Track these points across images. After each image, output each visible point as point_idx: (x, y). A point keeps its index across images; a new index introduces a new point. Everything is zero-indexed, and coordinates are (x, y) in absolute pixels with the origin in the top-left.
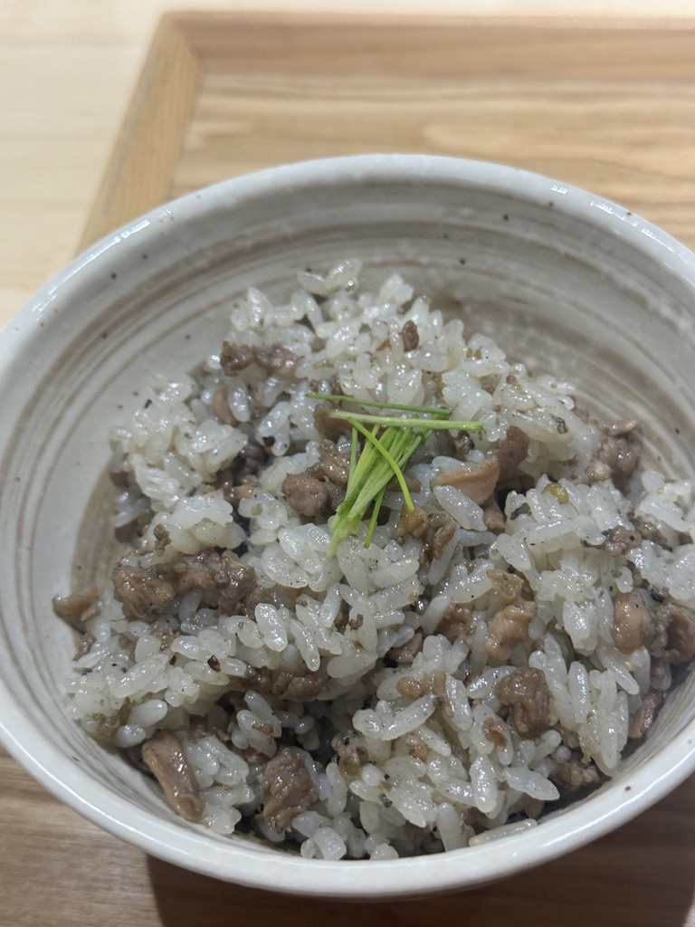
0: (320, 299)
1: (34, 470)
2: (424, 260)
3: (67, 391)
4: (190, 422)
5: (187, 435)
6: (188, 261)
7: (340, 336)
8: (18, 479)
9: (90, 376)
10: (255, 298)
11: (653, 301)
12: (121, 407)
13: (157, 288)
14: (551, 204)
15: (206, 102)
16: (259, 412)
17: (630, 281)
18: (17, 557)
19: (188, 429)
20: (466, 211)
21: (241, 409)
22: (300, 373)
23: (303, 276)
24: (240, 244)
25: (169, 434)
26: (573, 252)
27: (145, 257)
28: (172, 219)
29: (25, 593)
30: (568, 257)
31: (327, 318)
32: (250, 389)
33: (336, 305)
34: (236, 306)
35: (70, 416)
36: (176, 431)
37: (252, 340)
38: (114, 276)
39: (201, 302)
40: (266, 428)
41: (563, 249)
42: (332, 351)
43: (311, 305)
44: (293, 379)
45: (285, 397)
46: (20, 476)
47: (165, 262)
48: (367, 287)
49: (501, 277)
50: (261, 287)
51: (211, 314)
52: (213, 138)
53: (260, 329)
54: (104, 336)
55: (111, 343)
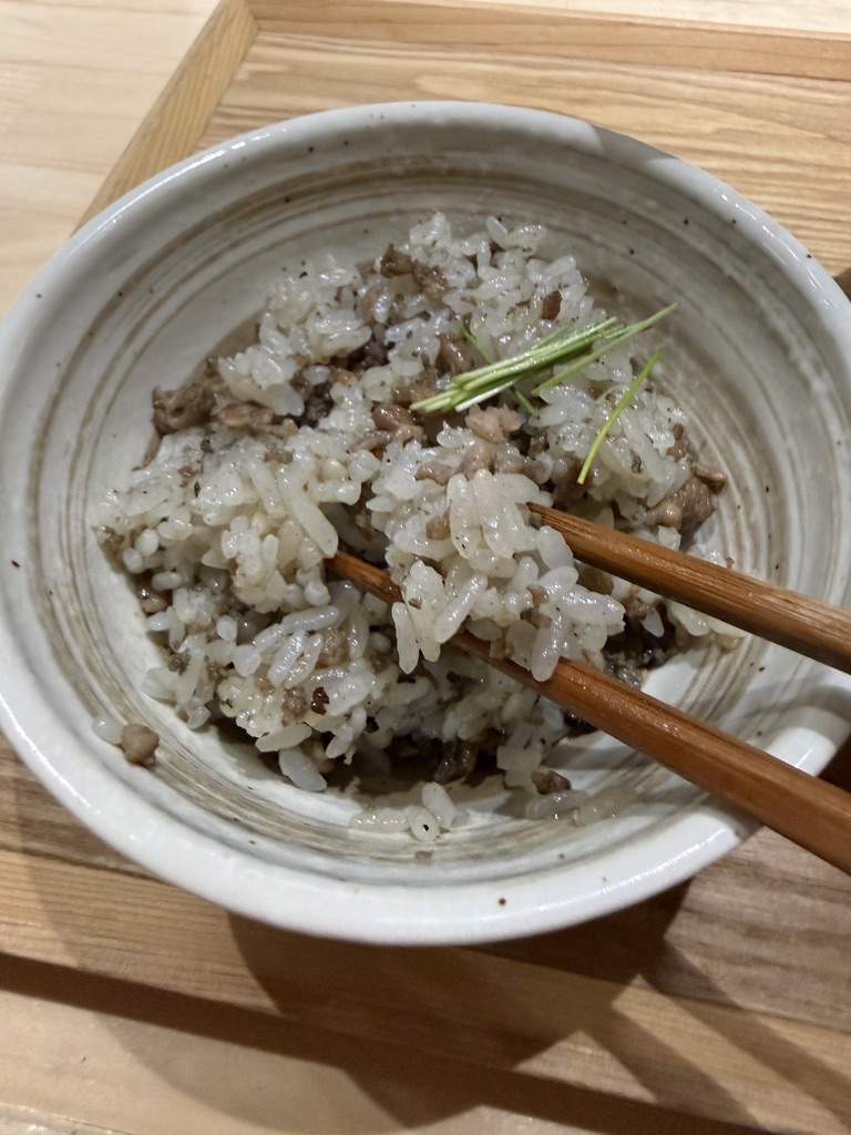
0: (495, 249)
1: (173, 290)
3: (234, 235)
4: (328, 304)
5: (318, 314)
6: (385, 162)
7: (498, 283)
8: (152, 291)
9: (263, 231)
10: (439, 220)
11: (796, 352)
13: (349, 176)
16: (394, 320)
17: (782, 323)
18: (117, 357)
19: (322, 309)
21: (380, 311)
22: (447, 299)
23: (492, 221)
24: (437, 163)
25: (306, 308)
26: (737, 276)
27: (346, 143)
28: (382, 117)
29: (110, 390)
31: (495, 265)
32: (399, 297)
33: (507, 257)
34: (420, 222)
35: (231, 258)
36: (313, 308)
37: (418, 255)
38: (311, 149)
39: (387, 205)
40: (391, 335)
41: (729, 271)
42: (482, 294)
43: (483, 249)
44: (439, 305)
45: (425, 316)
46: (155, 289)
47: (365, 156)
50: (445, 211)
51: (394, 219)
53: (429, 250)
54: (287, 200)
55: (292, 209)
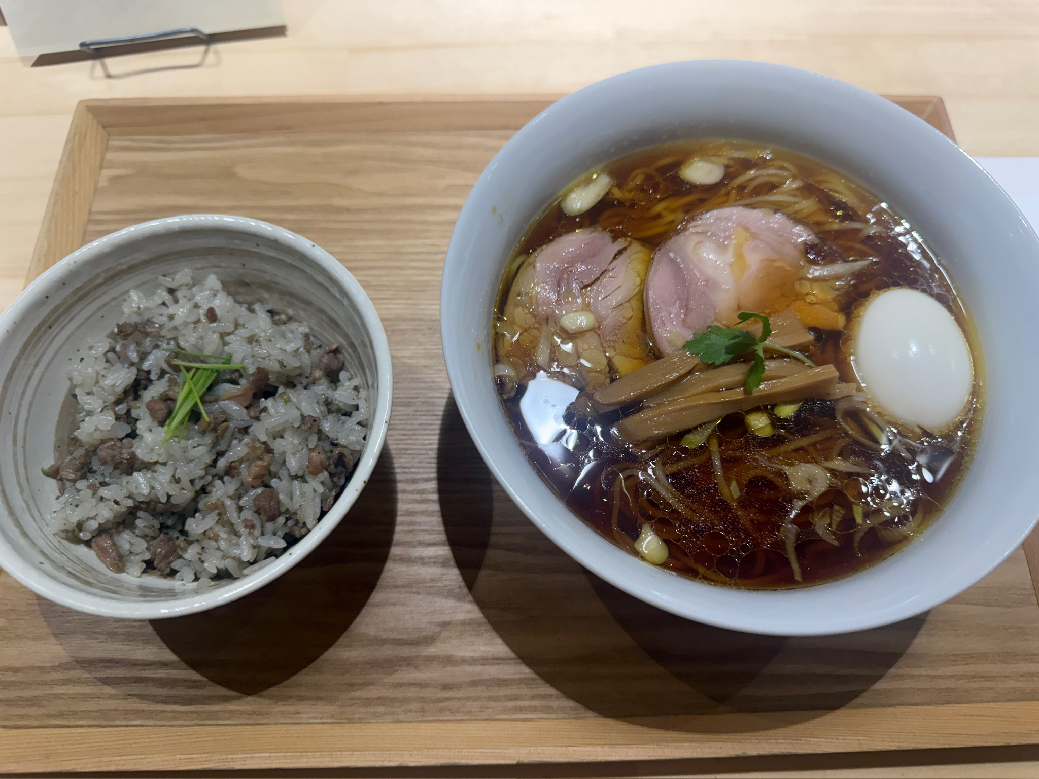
0: (171, 291)
1: (20, 405)
2: (223, 264)
3: (33, 360)
4: (105, 368)
5: (103, 376)
6: (90, 281)
7: (181, 311)
8: (10, 413)
9: (46, 349)
10: (134, 295)
12: (70, 359)
13: (76, 298)
14: (276, 240)
15: (110, 156)
16: (143, 357)
18: (15, 454)
19: (102, 373)
20: (237, 242)
21: (134, 356)
22: (163, 333)
23: (161, 278)
24: (120, 268)
25: (94, 376)
27: (64, 284)
28: (75, 262)
29: (22, 471)
30: (291, 265)
31: (176, 301)
32: (138, 344)
33: (179, 294)
34: (125, 300)
35: (38, 372)
36: (98, 373)
37: (135, 319)
38: (47, 297)
39: (105, 299)
40: (146, 366)
42: (177, 321)
43: (166, 296)
44: (159, 337)
45: (157, 347)
46: (10, 411)
47: (78, 284)
48: (196, 282)
49: (265, 272)
50: (137, 287)
51: (113, 303)
52: (114, 179)
53: (139, 312)
54: (50, 327)
55: (55, 330)
